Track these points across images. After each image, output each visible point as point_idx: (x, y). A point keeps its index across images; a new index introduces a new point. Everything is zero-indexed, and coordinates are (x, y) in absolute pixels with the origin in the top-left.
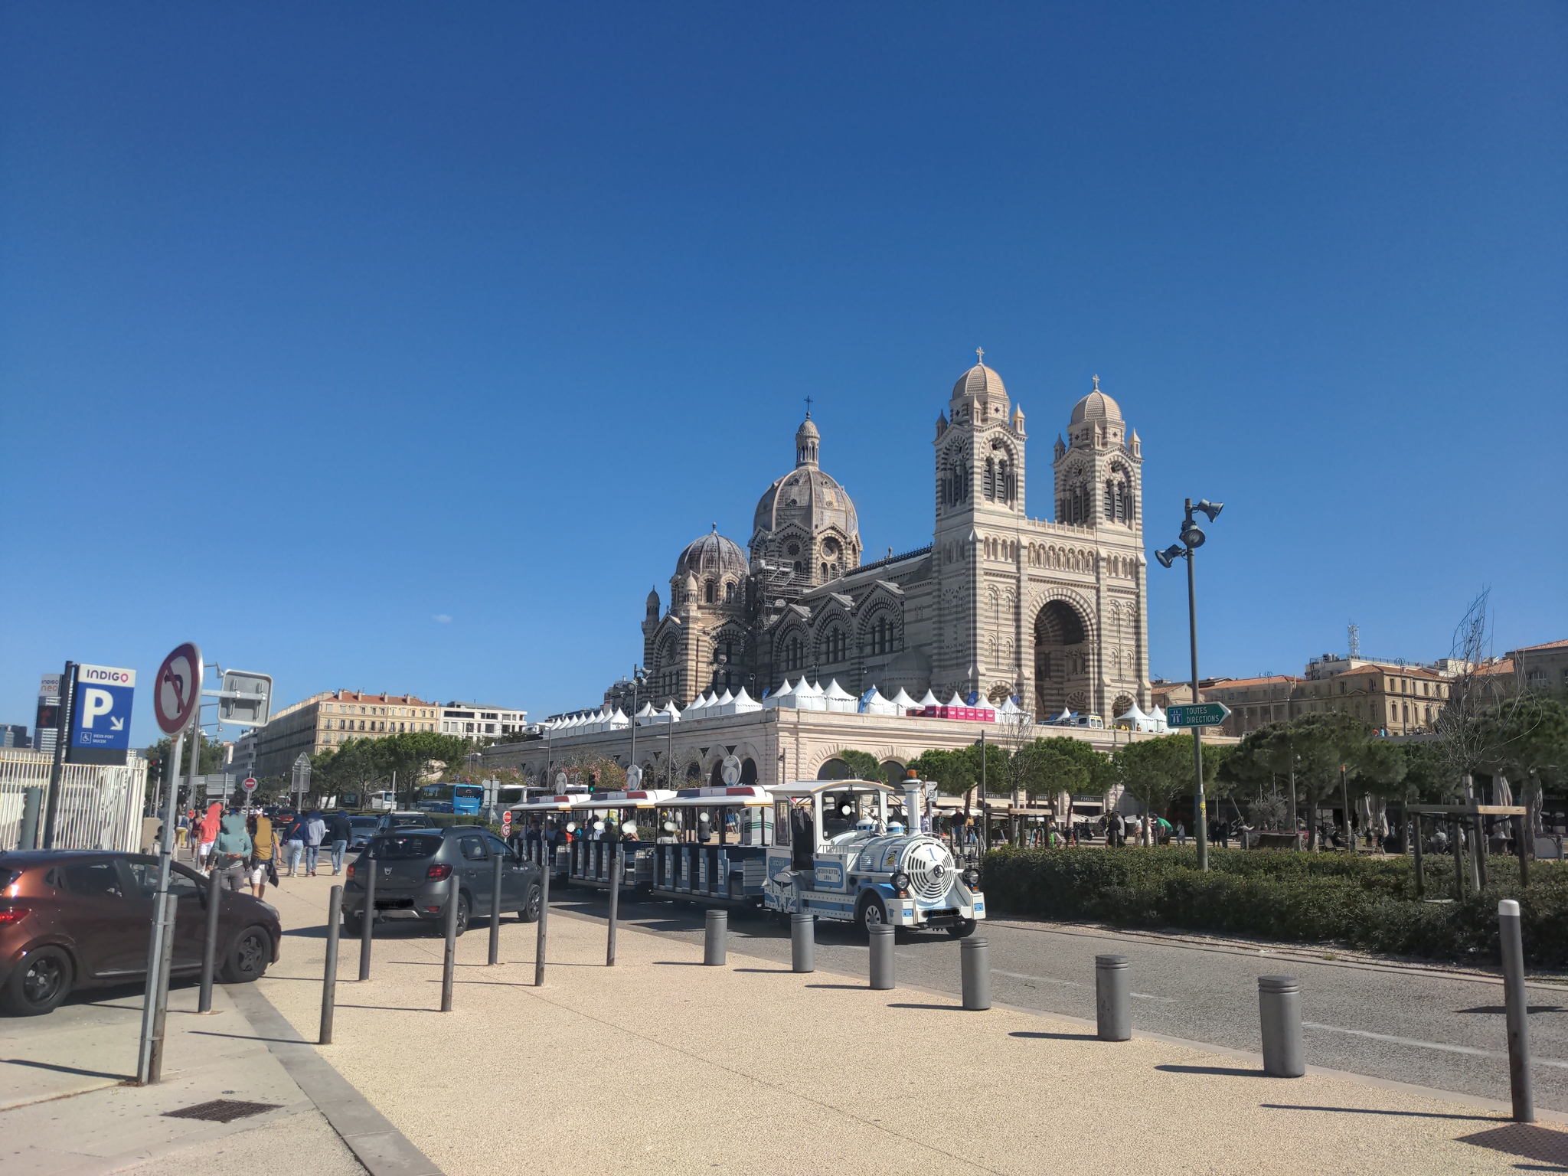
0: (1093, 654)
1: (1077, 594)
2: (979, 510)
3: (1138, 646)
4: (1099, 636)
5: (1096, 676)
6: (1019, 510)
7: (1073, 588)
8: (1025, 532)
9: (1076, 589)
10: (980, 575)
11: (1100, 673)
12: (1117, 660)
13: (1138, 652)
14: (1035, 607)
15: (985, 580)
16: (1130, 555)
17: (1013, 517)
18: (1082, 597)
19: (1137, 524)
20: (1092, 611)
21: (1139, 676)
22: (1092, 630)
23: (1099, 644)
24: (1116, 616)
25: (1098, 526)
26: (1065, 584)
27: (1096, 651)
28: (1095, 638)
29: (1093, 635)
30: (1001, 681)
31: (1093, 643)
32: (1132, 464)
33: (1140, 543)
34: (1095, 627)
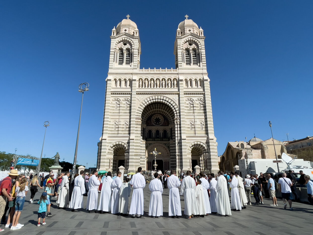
0: (177, 125)
1: (167, 97)
2: (112, 68)
3: (206, 118)
4: (180, 116)
5: (179, 135)
6: (134, 66)
7: (164, 95)
8: (137, 74)
9: (166, 95)
10: (109, 95)
11: (180, 133)
12: (193, 126)
13: (206, 121)
14: (142, 106)
15: (111, 97)
16: (199, 77)
17: (131, 69)
18: (169, 99)
19: (203, 64)
20: (176, 105)
21: (207, 133)
22: (177, 113)
23: (180, 120)
24: (192, 106)
25: (179, 67)
26: (159, 94)
27: (178, 123)
28: (178, 117)
29: (177, 116)
30: (119, 142)
31: (177, 119)
32: (199, 40)
33: (205, 71)
34: (178, 112)
